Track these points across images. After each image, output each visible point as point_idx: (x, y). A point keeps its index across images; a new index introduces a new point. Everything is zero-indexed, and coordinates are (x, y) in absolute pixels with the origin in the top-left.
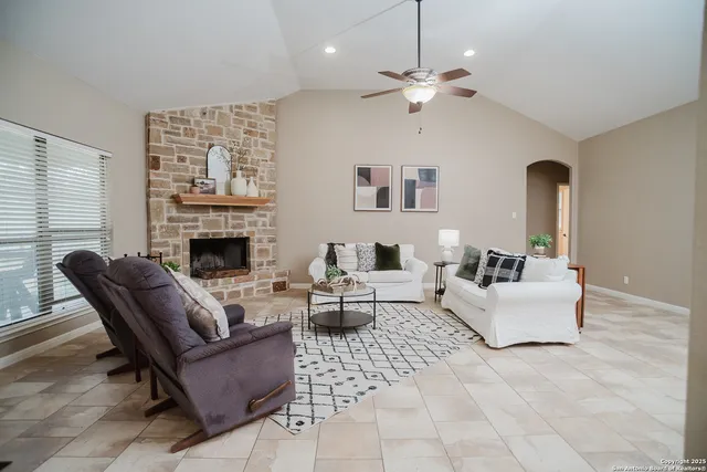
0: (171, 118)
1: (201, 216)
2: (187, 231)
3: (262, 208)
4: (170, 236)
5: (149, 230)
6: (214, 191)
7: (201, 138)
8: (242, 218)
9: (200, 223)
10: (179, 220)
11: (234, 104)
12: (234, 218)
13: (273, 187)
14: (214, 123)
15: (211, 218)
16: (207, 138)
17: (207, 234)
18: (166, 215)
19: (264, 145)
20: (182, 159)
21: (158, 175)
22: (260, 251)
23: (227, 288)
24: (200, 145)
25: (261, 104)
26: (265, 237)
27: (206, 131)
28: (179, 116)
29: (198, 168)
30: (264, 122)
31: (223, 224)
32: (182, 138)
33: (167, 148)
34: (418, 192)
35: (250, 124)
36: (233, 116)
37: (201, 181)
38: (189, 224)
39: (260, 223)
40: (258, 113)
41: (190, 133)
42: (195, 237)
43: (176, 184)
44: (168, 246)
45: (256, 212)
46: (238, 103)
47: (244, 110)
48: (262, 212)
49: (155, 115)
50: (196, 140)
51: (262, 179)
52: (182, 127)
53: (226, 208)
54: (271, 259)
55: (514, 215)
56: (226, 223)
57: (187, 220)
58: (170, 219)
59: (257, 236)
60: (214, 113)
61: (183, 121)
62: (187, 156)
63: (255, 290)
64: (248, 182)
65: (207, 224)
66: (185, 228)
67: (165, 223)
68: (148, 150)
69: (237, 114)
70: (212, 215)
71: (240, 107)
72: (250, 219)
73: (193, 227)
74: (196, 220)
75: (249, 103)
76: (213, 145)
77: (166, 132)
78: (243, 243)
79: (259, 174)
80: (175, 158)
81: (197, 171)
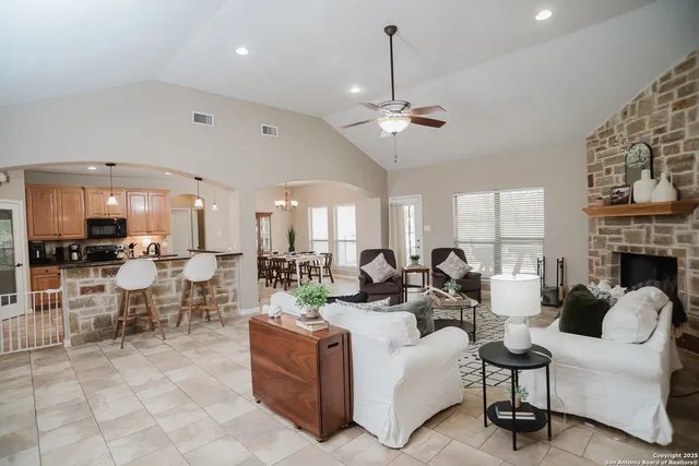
0: (600, 134)
1: (624, 228)
2: (611, 243)
4: (600, 247)
5: (589, 240)
6: (627, 200)
7: (623, 142)
8: (668, 230)
9: (623, 236)
10: (606, 232)
11: (657, 79)
12: (657, 230)
14: (635, 119)
15: (632, 230)
17: (626, 248)
18: (598, 228)
20: (608, 171)
21: (592, 191)
22: (694, 281)
24: (623, 150)
27: (627, 132)
28: (605, 129)
29: (621, 176)
31: (644, 239)
32: (608, 150)
33: (598, 164)
37: (616, 190)
38: (613, 236)
41: (613, 141)
44: (598, 256)
50: (619, 146)
52: (608, 139)
53: (647, 219)
56: (648, 235)
57: (611, 232)
58: (601, 231)
60: (635, 106)
61: (607, 133)
62: (612, 166)
65: (632, 237)
66: (610, 240)
67: (598, 234)
70: (633, 227)
71: (666, 78)
72: (679, 232)
74: (618, 232)
77: (598, 150)
80: (604, 171)
81: (621, 180)
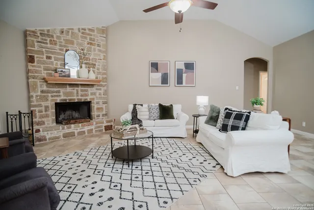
0: (41, 34)
1: (62, 90)
2: (53, 98)
3: (98, 85)
4: (43, 101)
5: (29, 97)
6: (69, 76)
7: (60, 46)
8: (87, 91)
9: (61, 94)
10: (48, 92)
11: (81, 27)
12: (82, 91)
13: (104, 74)
14: (69, 37)
15: (68, 91)
16: (65, 46)
17: (66, 100)
18: (40, 89)
19: (100, 51)
20: (49, 58)
21: (33, 66)
22: (98, 109)
23: (77, 129)
24: (60, 50)
25: (97, 28)
26: (101, 101)
27: (64, 42)
28: (46, 33)
29: (59, 63)
30: (99, 38)
31: (75, 94)
32: (49, 45)
33: (39, 51)
34: (184, 76)
35: (91, 39)
36: (80, 34)
37: (60, 70)
38: (54, 94)
39: (98, 94)
40: (95, 33)
41: (53, 43)
42: (58, 101)
43: (45, 72)
44: (42, 106)
45: (95, 87)
46: (83, 27)
47: (87, 31)
48: (98, 88)
49: (30, 31)
50: (58, 47)
51: (98, 69)
52: (49, 39)
53: (77, 85)
54: (104, 113)
55: (237, 88)
56: (77, 93)
57: (53, 92)
58: (42, 92)
59: (95, 101)
60: (68, 32)
61: (48, 35)
62: (52, 56)
63: (94, 130)
64: (89, 71)
65: (66, 94)
66: (52, 96)
67: (39, 93)
68: (26, 51)
69: (83, 33)
70: (69, 89)
71: (85, 30)
72: (92, 91)
73: (57, 96)
74: (59, 92)
75: (90, 27)
76: (68, 50)
77: (38, 42)
78: (88, 104)
79: (97, 66)
80: (45, 57)
81: (59, 65)
